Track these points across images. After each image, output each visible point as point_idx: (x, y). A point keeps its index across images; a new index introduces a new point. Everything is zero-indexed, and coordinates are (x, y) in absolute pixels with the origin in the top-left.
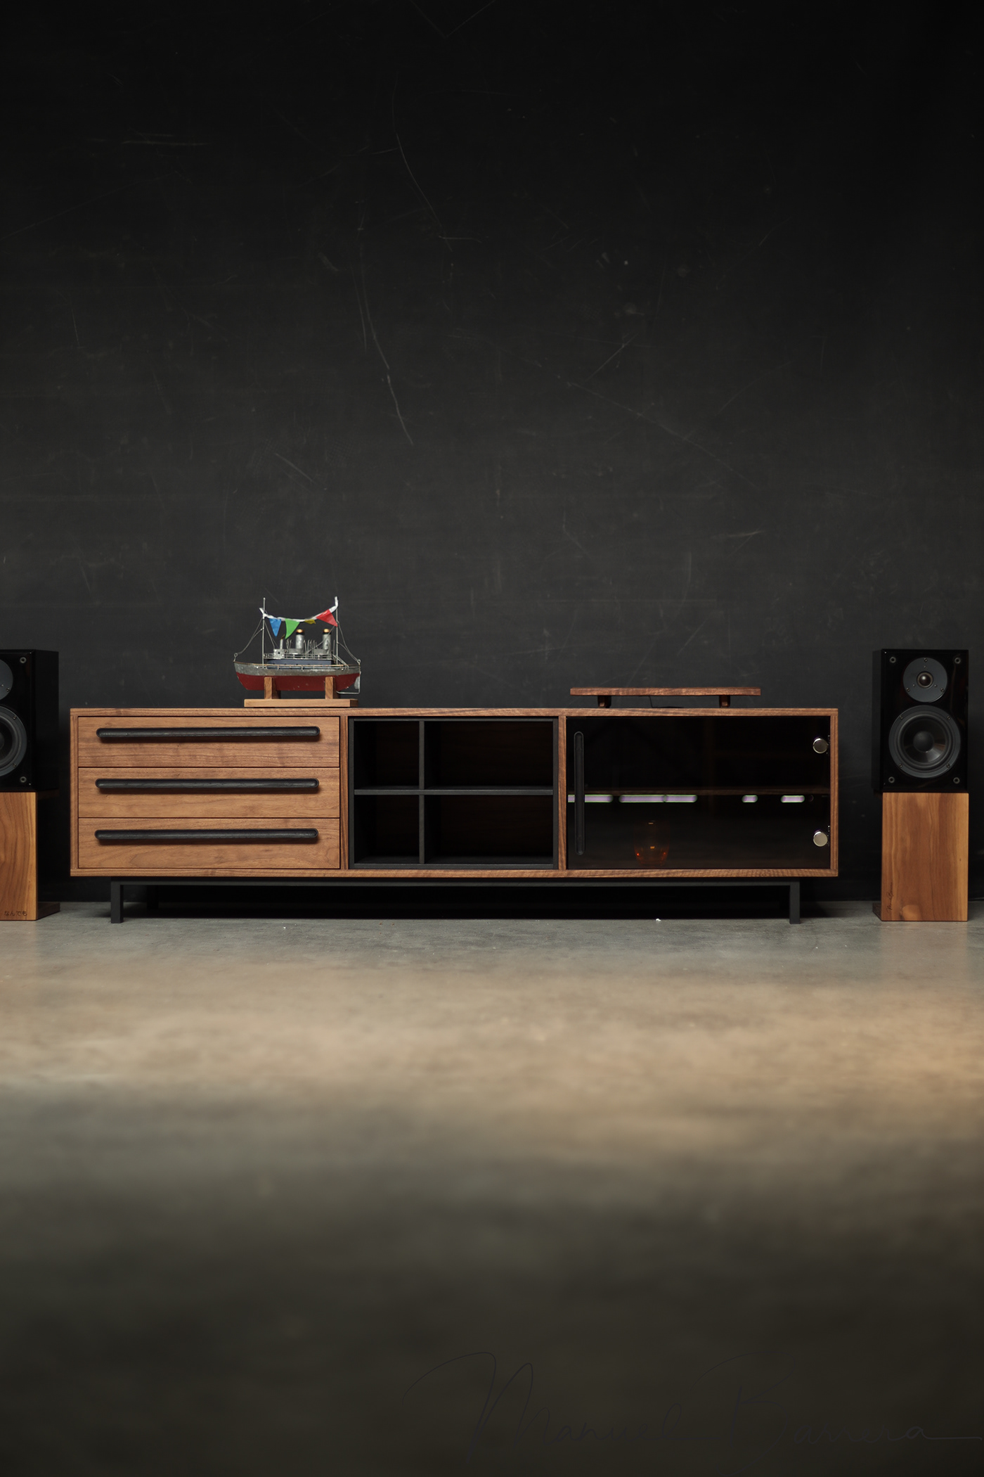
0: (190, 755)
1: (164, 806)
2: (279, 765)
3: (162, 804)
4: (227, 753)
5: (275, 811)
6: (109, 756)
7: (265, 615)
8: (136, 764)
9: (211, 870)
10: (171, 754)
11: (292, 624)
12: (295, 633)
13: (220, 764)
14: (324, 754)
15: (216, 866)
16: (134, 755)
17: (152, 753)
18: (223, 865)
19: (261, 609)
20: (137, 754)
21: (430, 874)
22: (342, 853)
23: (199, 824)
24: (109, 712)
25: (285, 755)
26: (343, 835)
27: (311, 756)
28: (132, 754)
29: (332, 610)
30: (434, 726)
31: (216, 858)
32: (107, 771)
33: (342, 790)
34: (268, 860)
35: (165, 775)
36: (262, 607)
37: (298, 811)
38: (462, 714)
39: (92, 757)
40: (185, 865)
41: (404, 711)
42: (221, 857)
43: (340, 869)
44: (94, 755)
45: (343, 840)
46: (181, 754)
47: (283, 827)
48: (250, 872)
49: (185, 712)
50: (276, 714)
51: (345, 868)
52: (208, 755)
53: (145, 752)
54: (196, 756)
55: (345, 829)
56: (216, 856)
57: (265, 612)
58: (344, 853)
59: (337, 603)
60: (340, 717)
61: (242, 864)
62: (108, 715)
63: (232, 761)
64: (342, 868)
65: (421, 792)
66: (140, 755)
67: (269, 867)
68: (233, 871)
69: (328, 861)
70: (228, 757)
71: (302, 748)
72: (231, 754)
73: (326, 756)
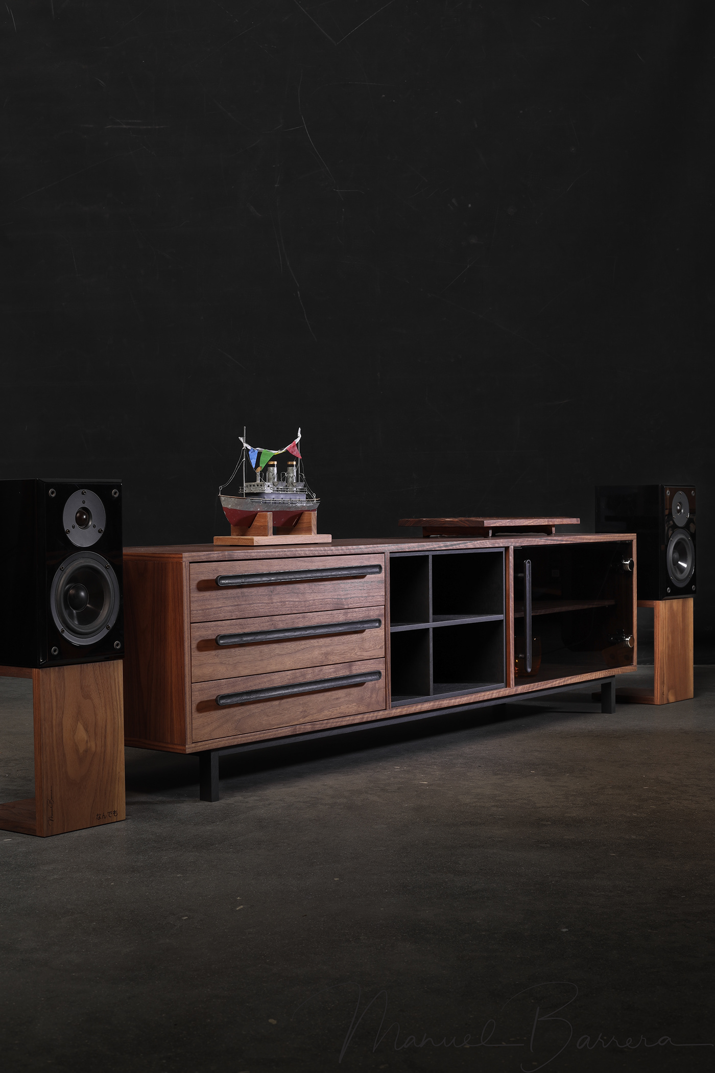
0: (281, 602)
1: (262, 660)
2: (346, 607)
3: (260, 658)
4: (310, 597)
5: (342, 656)
6: (216, 608)
7: (245, 445)
8: (239, 614)
9: (298, 727)
10: (266, 601)
11: (268, 454)
12: (268, 466)
13: (303, 609)
14: (375, 592)
15: (302, 721)
16: (238, 605)
17: (251, 602)
18: (307, 719)
19: (241, 439)
20: (239, 603)
21: (441, 704)
22: (387, 693)
24: (215, 555)
25: (349, 596)
26: (388, 675)
27: (366, 595)
28: (236, 603)
29: (297, 440)
30: (441, 560)
32: (216, 626)
33: (387, 629)
34: (338, 708)
35: (262, 625)
36: (242, 436)
37: (357, 654)
38: (458, 547)
39: (203, 610)
40: (278, 725)
41: (424, 546)
42: (305, 711)
43: (386, 709)
44: (204, 607)
45: (388, 680)
46: (274, 601)
47: (346, 673)
48: (327, 723)
49: (268, 553)
52: (294, 600)
53: (246, 601)
54: (284, 602)
55: (389, 667)
56: (301, 710)
57: (247, 442)
58: (389, 693)
59: (299, 435)
60: (384, 553)
61: (320, 716)
62: (216, 559)
63: (312, 605)
64: (388, 708)
65: (431, 625)
66: (243, 605)
67: (339, 715)
68: (314, 725)
69: (378, 702)
70: (309, 601)
71: (361, 588)
72: (311, 599)
73: (376, 594)
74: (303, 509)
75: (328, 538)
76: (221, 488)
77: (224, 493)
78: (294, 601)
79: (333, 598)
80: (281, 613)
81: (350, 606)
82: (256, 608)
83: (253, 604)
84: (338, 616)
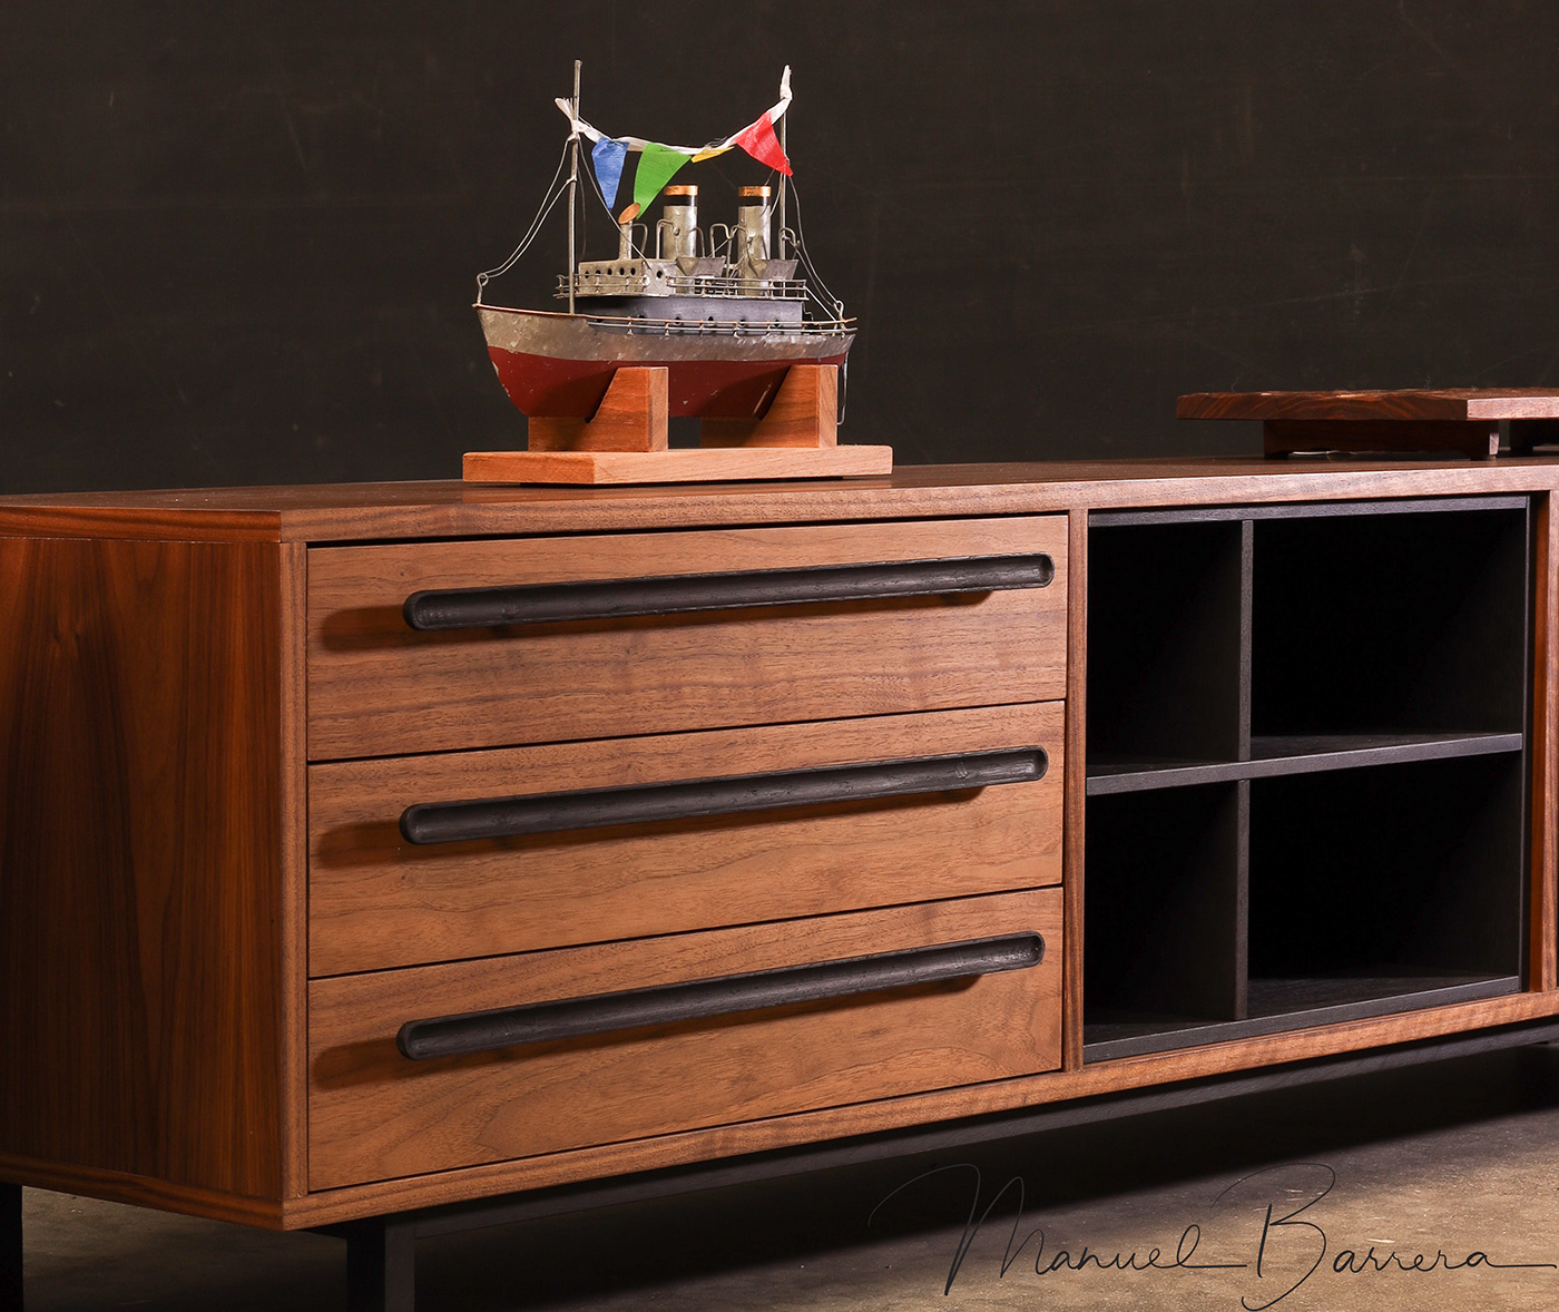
0: (664, 687)
1: (584, 895)
2: (913, 705)
4: (776, 669)
5: (896, 881)
6: (408, 709)
7: (579, 127)
8: (497, 732)
9: (720, 1133)
10: (606, 686)
11: (662, 159)
12: (663, 201)
13: (751, 713)
14: (1028, 653)
15: (736, 1112)
16: (493, 699)
17: (545, 687)
18: (755, 1108)
19: (564, 105)
20: (500, 691)
21: (1275, 1051)
22: (1069, 1011)
23: (689, 956)
24: (410, 519)
25: (929, 666)
26: (1072, 950)
27: (996, 663)
28: (486, 692)
29: (777, 111)
31: (735, 1082)
32: (406, 772)
33: (1072, 783)
34: (878, 1067)
35: (587, 770)
37: (960, 872)
39: (356, 716)
40: (643, 1127)
41: (1223, 487)
42: (750, 1078)
43: (1062, 1070)
44: (361, 706)
45: (1072, 968)
46: (637, 683)
47: (915, 941)
48: (833, 1121)
49: (615, 513)
50: (904, 510)
51: (1076, 1066)
52: (717, 679)
54: (679, 687)
55: (1076, 921)
56: (733, 1074)
57: (585, 116)
58: (1074, 1011)
59: (785, 92)
60: (1066, 512)
61: (812, 1095)
62: (409, 533)
63: (784, 699)
64: (1070, 1064)
65: (1244, 769)
66: (513, 697)
67: (880, 1093)
68: (784, 1126)
69: (1032, 1047)
70: (771, 684)
71: (974, 638)
72: (781, 675)
73: (1034, 659)
74: (790, 355)
75: (878, 458)
76: (483, 279)
77: (496, 297)
78: (714, 685)
79: (864, 675)
80: (661, 727)
81: (934, 701)
82: (565, 709)
83: (554, 693)
84: (886, 737)
